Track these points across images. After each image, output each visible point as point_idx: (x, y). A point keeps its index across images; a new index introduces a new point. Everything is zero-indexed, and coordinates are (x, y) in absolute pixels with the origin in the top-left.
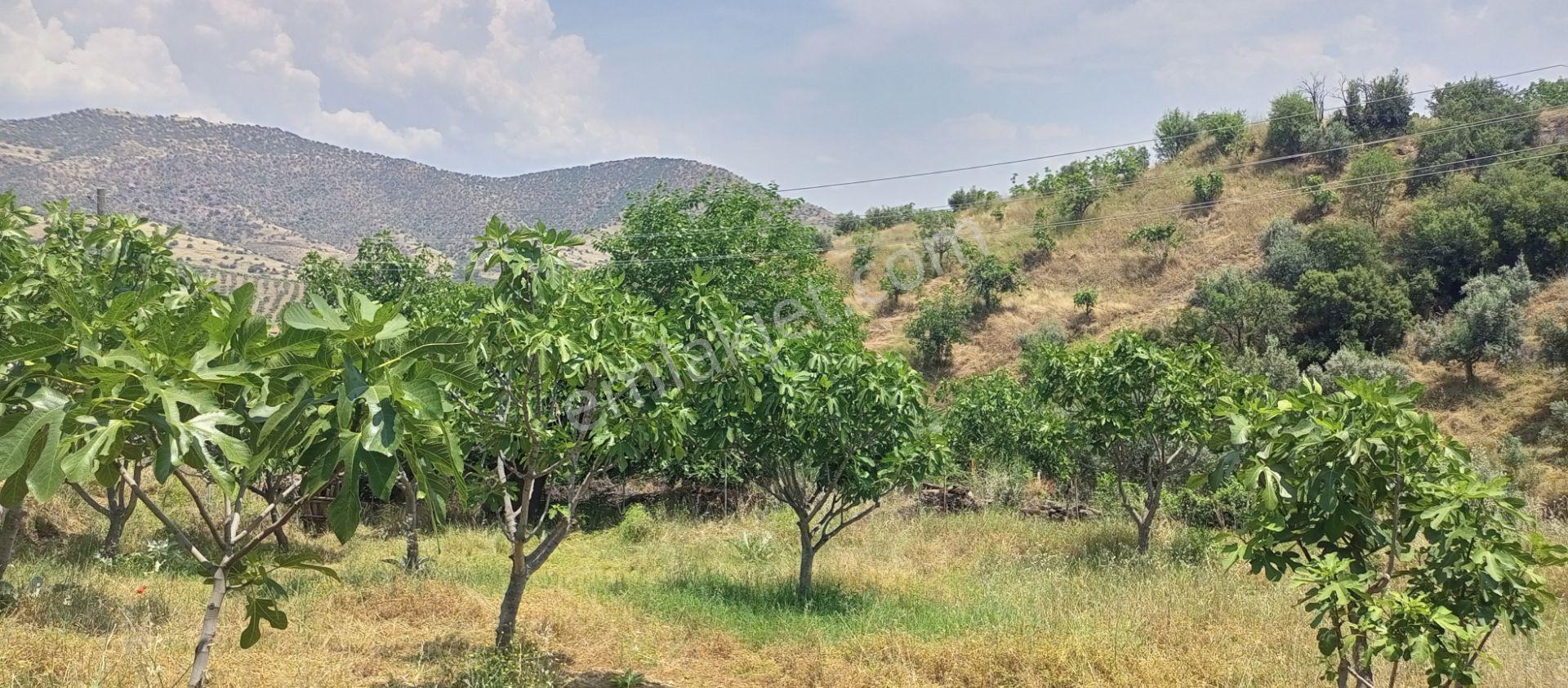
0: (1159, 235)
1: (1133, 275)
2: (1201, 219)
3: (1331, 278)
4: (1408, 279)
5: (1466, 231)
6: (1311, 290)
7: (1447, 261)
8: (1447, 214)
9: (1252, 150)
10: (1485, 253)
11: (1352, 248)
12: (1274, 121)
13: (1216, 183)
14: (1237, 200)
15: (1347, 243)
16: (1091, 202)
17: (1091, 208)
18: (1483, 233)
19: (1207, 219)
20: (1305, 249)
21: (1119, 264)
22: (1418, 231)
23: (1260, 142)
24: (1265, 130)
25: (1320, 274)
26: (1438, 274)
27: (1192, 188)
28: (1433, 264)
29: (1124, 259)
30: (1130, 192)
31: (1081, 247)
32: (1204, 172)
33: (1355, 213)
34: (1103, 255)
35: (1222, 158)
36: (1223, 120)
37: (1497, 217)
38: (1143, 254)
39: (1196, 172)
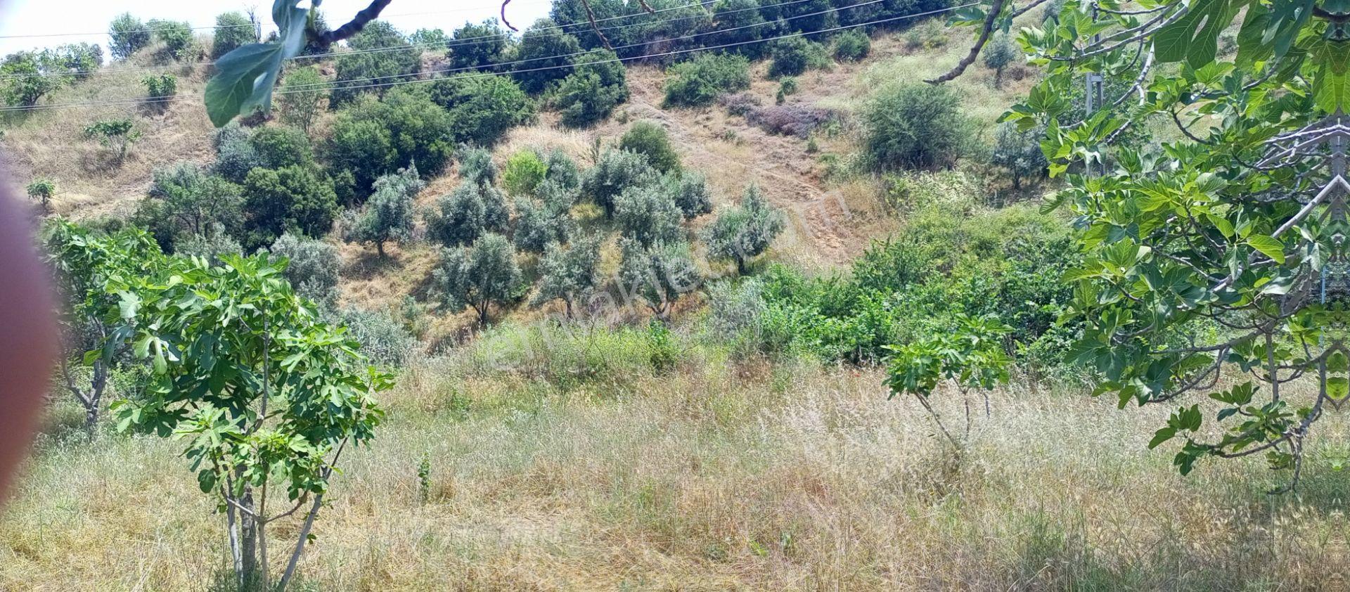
0: (116, 130)
1: (91, 167)
2: (157, 117)
3: (273, 175)
4: (334, 177)
5: (375, 140)
6: (258, 184)
7: (361, 164)
8: (360, 125)
9: (201, 58)
10: (388, 157)
11: (290, 150)
12: (220, 33)
13: (169, 86)
14: (189, 102)
15: (285, 146)
16: (42, 93)
17: (42, 100)
18: (386, 142)
19: (163, 117)
20: (250, 149)
21: (76, 157)
22: (339, 138)
23: (207, 52)
24: (211, 41)
25: (264, 171)
26: (356, 173)
27: (147, 88)
28: (351, 166)
29: (82, 152)
30: (84, 86)
31: (34, 138)
32: (157, 74)
33: (291, 120)
34: (58, 147)
35: (174, 62)
36: (173, 28)
37: (396, 129)
38: (101, 148)
39: (149, 73)
